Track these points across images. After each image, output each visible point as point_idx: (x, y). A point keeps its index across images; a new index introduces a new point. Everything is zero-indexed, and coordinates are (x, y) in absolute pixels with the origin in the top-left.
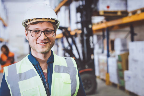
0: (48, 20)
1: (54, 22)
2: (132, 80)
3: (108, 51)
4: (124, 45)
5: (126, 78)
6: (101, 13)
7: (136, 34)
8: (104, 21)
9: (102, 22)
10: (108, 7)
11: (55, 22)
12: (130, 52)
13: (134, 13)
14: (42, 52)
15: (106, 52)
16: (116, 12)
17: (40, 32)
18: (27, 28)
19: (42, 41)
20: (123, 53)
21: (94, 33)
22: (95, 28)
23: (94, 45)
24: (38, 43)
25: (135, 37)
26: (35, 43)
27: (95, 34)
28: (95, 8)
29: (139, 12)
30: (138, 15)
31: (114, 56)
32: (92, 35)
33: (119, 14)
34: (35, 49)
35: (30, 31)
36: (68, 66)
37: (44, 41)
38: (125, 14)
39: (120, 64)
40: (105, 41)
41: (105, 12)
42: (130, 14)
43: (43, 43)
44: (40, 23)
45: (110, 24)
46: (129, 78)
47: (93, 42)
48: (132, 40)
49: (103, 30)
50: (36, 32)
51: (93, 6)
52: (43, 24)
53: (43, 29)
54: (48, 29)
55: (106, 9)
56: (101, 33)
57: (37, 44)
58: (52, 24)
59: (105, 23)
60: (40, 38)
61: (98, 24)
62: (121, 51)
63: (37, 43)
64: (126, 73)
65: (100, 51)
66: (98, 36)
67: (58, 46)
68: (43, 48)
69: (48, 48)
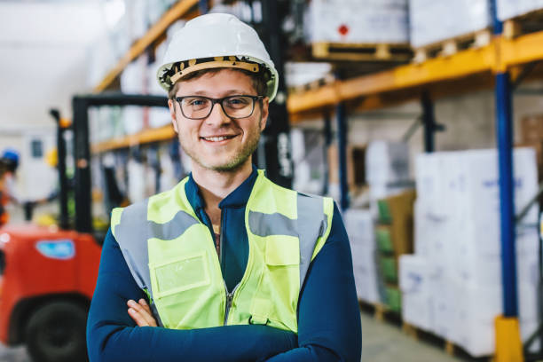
0: (234, 64)
1: (255, 69)
2: (426, 289)
3: (344, 188)
4: (400, 165)
5: (405, 283)
6: (320, 51)
7: (441, 128)
8: (330, 79)
9: (322, 83)
10: (343, 30)
11: (257, 70)
12: (421, 189)
13: (434, 52)
14: (217, 166)
15: (335, 189)
16: (370, 50)
17: (210, 103)
18: (173, 92)
19: (216, 130)
20: (397, 192)
21: (293, 121)
22: (295, 103)
23: (293, 166)
24: (203, 138)
25: (439, 138)
26: (197, 139)
27: (297, 127)
28: (298, 31)
29: (450, 49)
30: (448, 58)
31: (367, 206)
32: (287, 130)
33: (382, 54)
34: (196, 157)
35: (180, 100)
36: (299, 215)
37: (220, 131)
38: (402, 54)
39: (384, 232)
40: (334, 151)
41: (333, 49)
42: (420, 57)
43: (218, 137)
44: (207, 74)
45: (351, 89)
46: (417, 279)
47: (289, 156)
48: (429, 147)
49: (324, 111)
50: (199, 103)
51: (288, 25)
52: (218, 77)
53: (219, 95)
54: (233, 91)
55: (336, 38)
56: (318, 124)
57: (202, 140)
58: (248, 77)
59: (334, 86)
60: (208, 121)
61: (307, 88)
62: (390, 185)
63: (200, 138)
64: (407, 263)
65: (316, 186)
66: (307, 133)
67: (159, 171)
68: (217, 152)
69: (237, 153)
